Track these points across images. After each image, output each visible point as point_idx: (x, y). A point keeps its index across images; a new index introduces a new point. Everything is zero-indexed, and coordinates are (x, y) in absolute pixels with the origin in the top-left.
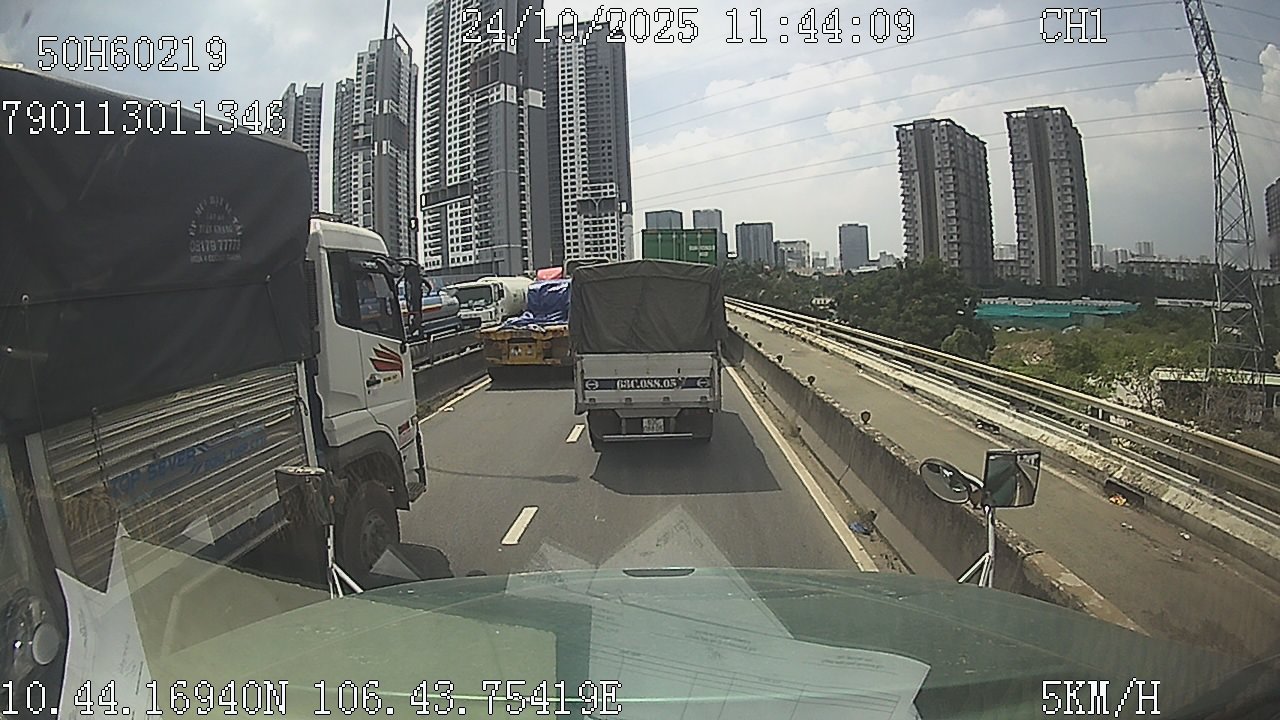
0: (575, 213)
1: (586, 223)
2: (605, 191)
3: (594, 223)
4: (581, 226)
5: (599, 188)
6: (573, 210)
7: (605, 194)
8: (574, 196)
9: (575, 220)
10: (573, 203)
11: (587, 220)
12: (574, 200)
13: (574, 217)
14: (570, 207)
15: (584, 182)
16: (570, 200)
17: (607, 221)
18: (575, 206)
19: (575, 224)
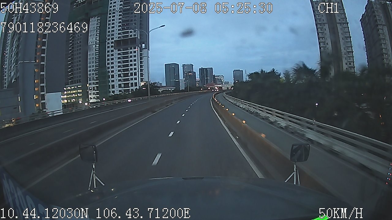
0: (113, 49)
1: (119, 54)
2: (131, 34)
3: (124, 53)
4: (116, 56)
5: (127, 33)
6: (112, 47)
7: (131, 36)
8: (112, 39)
9: (112, 53)
10: (112, 43)
11: (119, 52)
12: (113, 41)
13: (112, 51)
14: (110, 45)
15: (119, 30)
16: (111, 41)
17: (131, 53)
18: (113, 44)
19: (112, 55)
